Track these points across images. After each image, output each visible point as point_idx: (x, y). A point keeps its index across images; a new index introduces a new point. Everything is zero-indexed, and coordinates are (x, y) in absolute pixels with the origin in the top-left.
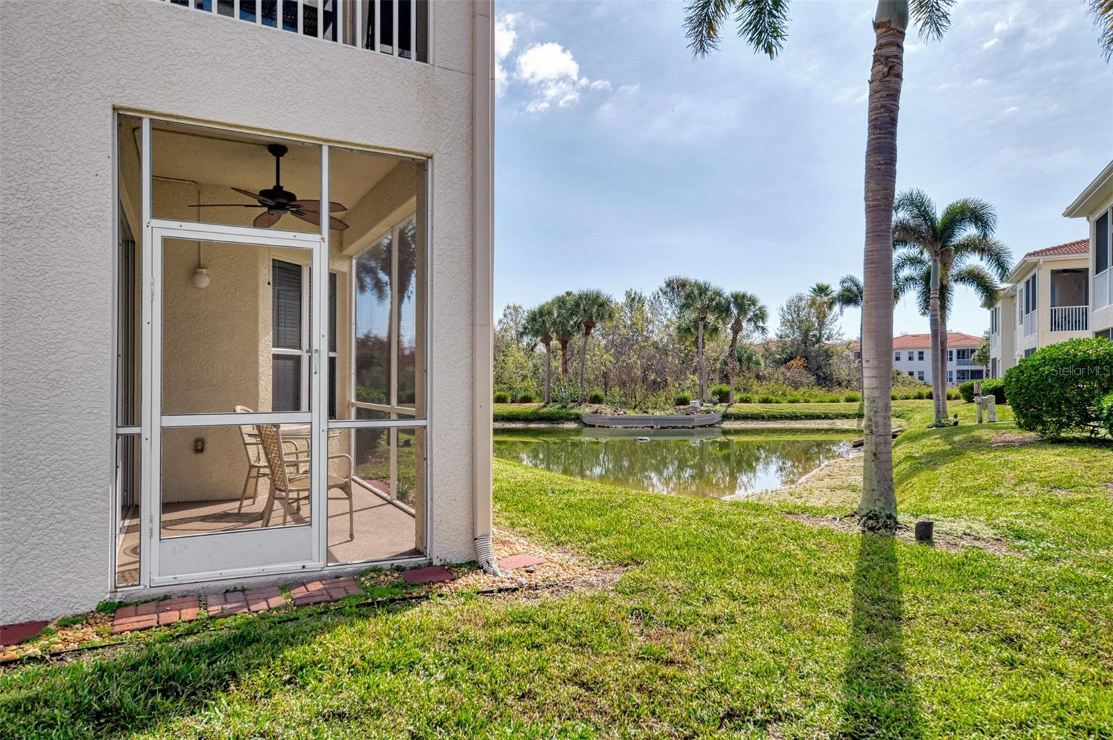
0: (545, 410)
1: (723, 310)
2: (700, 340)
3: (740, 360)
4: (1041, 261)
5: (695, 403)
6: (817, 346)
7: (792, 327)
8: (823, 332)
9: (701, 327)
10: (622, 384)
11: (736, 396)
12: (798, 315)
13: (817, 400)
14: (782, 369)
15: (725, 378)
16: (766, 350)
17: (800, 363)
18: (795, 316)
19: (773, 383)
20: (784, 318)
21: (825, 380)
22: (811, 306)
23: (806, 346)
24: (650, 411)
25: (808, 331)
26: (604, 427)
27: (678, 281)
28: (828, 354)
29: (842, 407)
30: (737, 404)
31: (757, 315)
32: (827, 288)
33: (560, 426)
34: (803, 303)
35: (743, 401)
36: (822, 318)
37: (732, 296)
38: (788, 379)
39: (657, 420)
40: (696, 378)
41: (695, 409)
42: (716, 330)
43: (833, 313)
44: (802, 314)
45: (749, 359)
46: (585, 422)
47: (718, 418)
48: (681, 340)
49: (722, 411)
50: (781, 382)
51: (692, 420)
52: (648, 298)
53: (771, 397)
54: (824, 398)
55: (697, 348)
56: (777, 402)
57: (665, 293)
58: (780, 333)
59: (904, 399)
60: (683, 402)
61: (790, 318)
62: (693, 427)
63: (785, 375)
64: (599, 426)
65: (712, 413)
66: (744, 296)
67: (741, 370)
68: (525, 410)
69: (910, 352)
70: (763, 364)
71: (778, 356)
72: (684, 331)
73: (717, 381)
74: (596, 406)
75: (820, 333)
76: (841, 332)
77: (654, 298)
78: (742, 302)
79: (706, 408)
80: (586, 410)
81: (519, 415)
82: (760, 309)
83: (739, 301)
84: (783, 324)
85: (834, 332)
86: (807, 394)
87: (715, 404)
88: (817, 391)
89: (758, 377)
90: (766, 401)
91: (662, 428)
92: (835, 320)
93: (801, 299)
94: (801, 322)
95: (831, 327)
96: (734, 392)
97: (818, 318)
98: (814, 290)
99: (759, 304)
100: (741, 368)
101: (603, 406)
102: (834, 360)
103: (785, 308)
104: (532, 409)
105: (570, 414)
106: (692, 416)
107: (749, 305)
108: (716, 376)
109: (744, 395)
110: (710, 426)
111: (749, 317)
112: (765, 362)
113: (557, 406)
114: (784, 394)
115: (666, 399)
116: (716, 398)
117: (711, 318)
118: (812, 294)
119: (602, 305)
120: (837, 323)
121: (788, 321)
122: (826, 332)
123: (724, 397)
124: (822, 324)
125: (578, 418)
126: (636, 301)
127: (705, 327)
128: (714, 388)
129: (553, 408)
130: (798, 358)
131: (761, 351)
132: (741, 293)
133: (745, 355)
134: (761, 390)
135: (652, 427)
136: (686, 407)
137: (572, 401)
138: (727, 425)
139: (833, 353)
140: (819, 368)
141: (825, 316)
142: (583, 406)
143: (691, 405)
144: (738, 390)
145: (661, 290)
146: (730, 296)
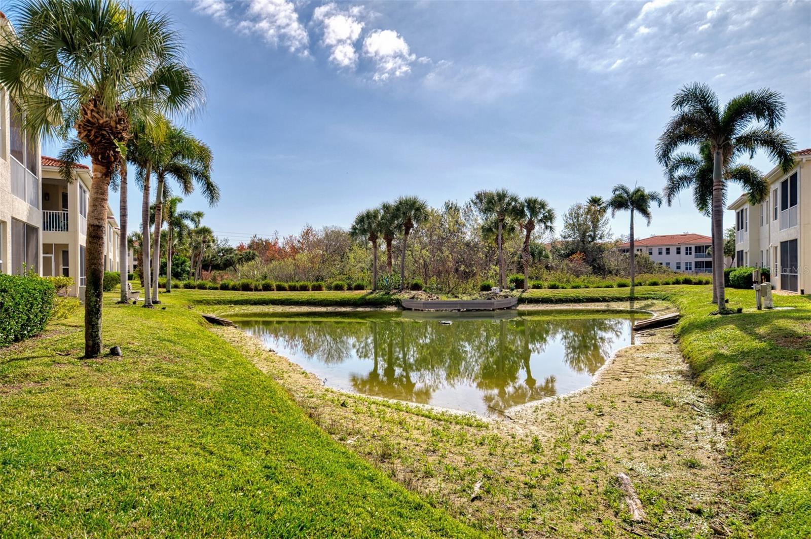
0: (371, 296)
1: (518, 213)
2: (500, 238)
3: (533, 255)
4: (804, 160)
5: (496, 289)
6: (592, 243)
7: (573, 230)
8: (597, 233)
9: (500, 227)
10: (439, 274)
11: (530, 283)
12: (578, 220)
13: (595, 285)
14: (566, 261)
15: (521, 268)
16: (553, 247)
17: (580, 257)
18: (575, 221)
19: (559, 272)
20: (566, 222)
21: (600, 270)
22: (587, 213)
23: (584, 243)
24: (460, 295)
25: (585, 232)
26: (419, 310)
27: (485, 194)
28: (600, 249)
29: (615, 291)
30: (530, 290)
31: (546, 216)
32: (599, 199)
33: (383, 309)
34: (581, 211)
35: (535, 287)
36: (595, 222)
37: (526, 201)
38: (571, 269)
39: (463, 304)
40: (497, 268)
41: (496, 294)
42: (512, 229)
43: (604, 218)
44: (581, 219)
45: (540, 253)
46: (404, 305)
47: (514, 301)
48: (485, 238)
49: (518, 296)
50: (566, 272)
51: (493, 304)
52: (462, 208)
53: (558, 283)
54: (600, 284)
55: (498, 244)
56: (563, 288)
57: (475, 204)
58: (563, 234)
59: (664, 284)
60: (486, 288)
61: (571, 222)
62: (493, 310)
63: (568, 266)
64: (415, 310)
65: (510, 297)
66: (535, 201)
67: (534, 263)
68: (355, 297)
69: (659, 249)
70: (551, 257)
71: (563, 252)
72: (487, 231)
73: (515, 271)
74: (414, 292)
75: (594, 233)
76: (611, 233)
77: (467, 207)
78: (534, 206)
79: (504, 294)
80: (405, 296)
81: (350, 301)
82: (549, 211)
83: (532, 205)
84: (566, 227)
85: (605, 233)
86: (586, 281)
87: (512, 290)
88: (593, 278)
89: (547, 267)
90: (554, 287)
91: (468, 310)
92: (606, 223)
93: (579, 208)
94: (580, 225)
95: (603, 229)
96: (528, 280)
97: (592, 222)
98: (590, 201)
99: (548, 208)
100: (534, 260)
101: (419, 292)
102: (605, 254)
103: (568, 215)
104: (361, 296)
105: (392, 300)
106: (493, 300)
107: (540, 208)
108: (514, 267)
109: (536, 283)
110: (508, 308)
111: (539, 218)
112: (553, 256)
113: (381, 293)
114: (568, 281)
115: (474, 286)
116: (513, 285)
117: (508, 220)
118: (588, 204)
119: (418, 209)
120: (608, 226)
121: (570, 224)
122: (599, 232)
123: (519, 284)
124: (595, 227)
125: (398, 303)
126: (453, 209)
127: (504, 227)
128: (511, 277)
129: (378, 295)
130: (579, 252)
131: (550, 248)
132: (533, 199)
133: (537, 251)
134: (549, 278)
135: (459, 310)
136: (488, 292)
137: (395, 289)
138: (522, 307)
139: (604, 249)
140: (594, 260)
141: (598, 221)
142: (403, 292)
143: (492, 291)
144: (531, 278)
145: (472, 201)
146: (523, 201)
